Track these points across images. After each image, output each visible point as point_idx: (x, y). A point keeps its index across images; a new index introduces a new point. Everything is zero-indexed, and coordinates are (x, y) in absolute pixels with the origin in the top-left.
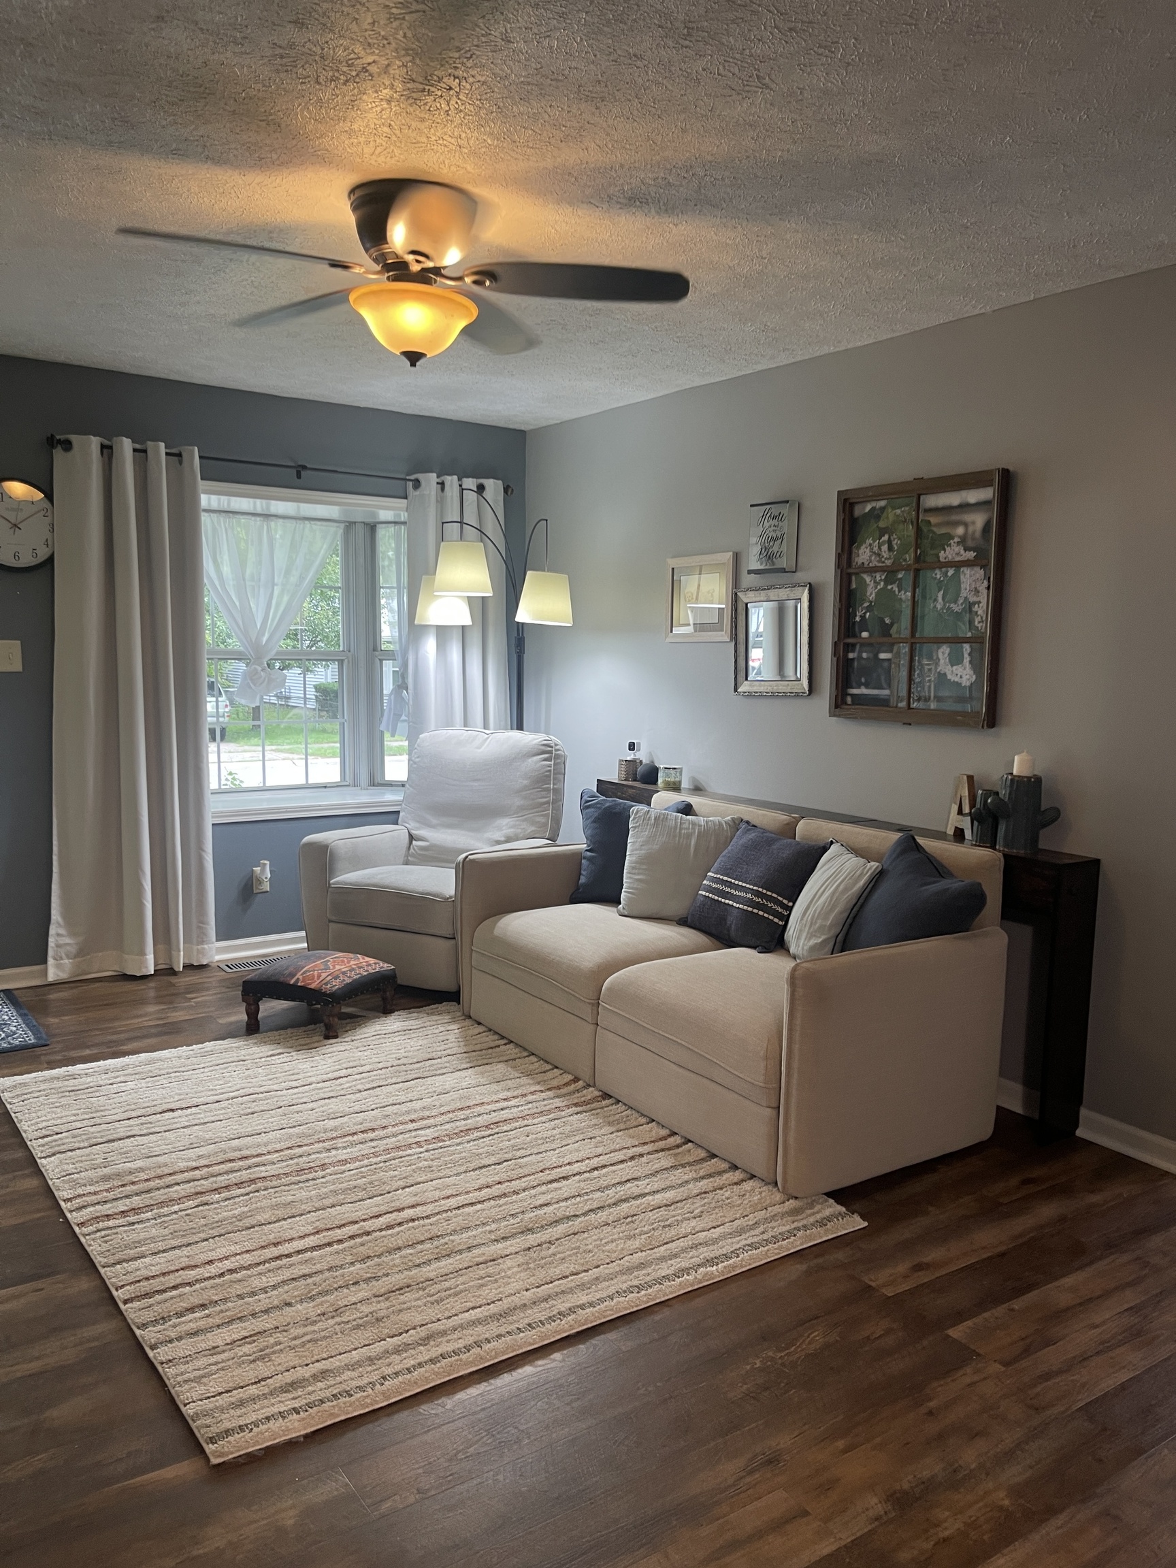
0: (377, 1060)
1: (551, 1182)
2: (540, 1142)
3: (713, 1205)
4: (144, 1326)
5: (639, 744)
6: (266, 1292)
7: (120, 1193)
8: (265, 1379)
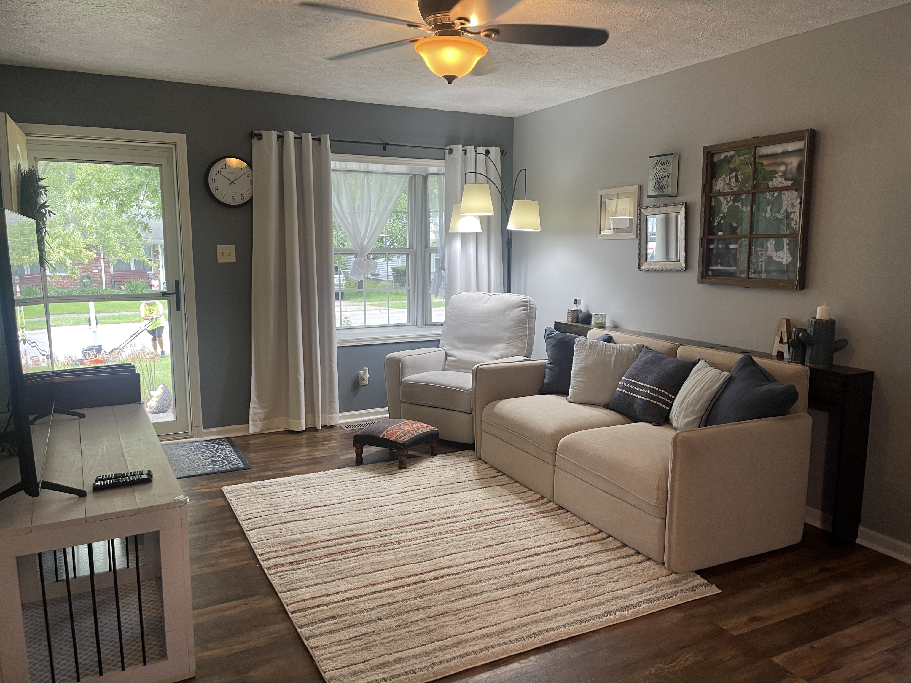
0: (428, 482)
1: (528, 557)
2: (522, 533)
3: (625, 575)
4: (302, 627)
5: (580, 300)
6: (368, 612)
7: (288, 552)
8: (368, 661)
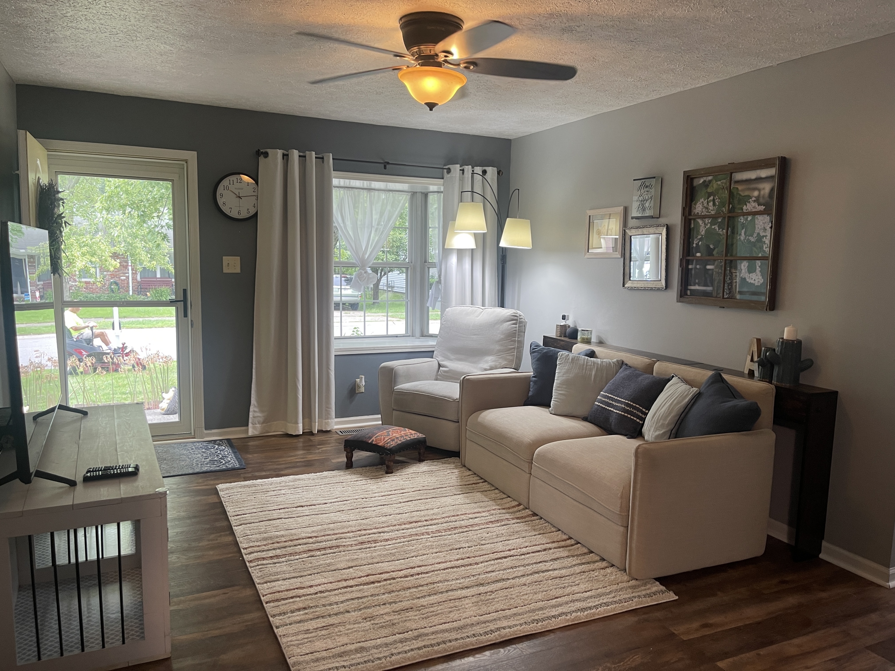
0: (412, 486)
1: (497, 559)
2: (494, 537)
3: (587, 579)
4: (274, 616)
5: (568, 316)
6: (337, 604)
7: (271, 547)
8: (331, 649)
